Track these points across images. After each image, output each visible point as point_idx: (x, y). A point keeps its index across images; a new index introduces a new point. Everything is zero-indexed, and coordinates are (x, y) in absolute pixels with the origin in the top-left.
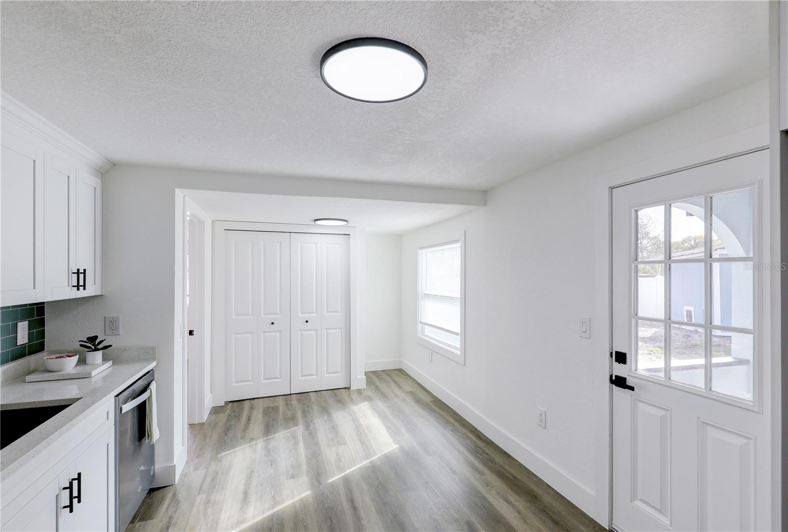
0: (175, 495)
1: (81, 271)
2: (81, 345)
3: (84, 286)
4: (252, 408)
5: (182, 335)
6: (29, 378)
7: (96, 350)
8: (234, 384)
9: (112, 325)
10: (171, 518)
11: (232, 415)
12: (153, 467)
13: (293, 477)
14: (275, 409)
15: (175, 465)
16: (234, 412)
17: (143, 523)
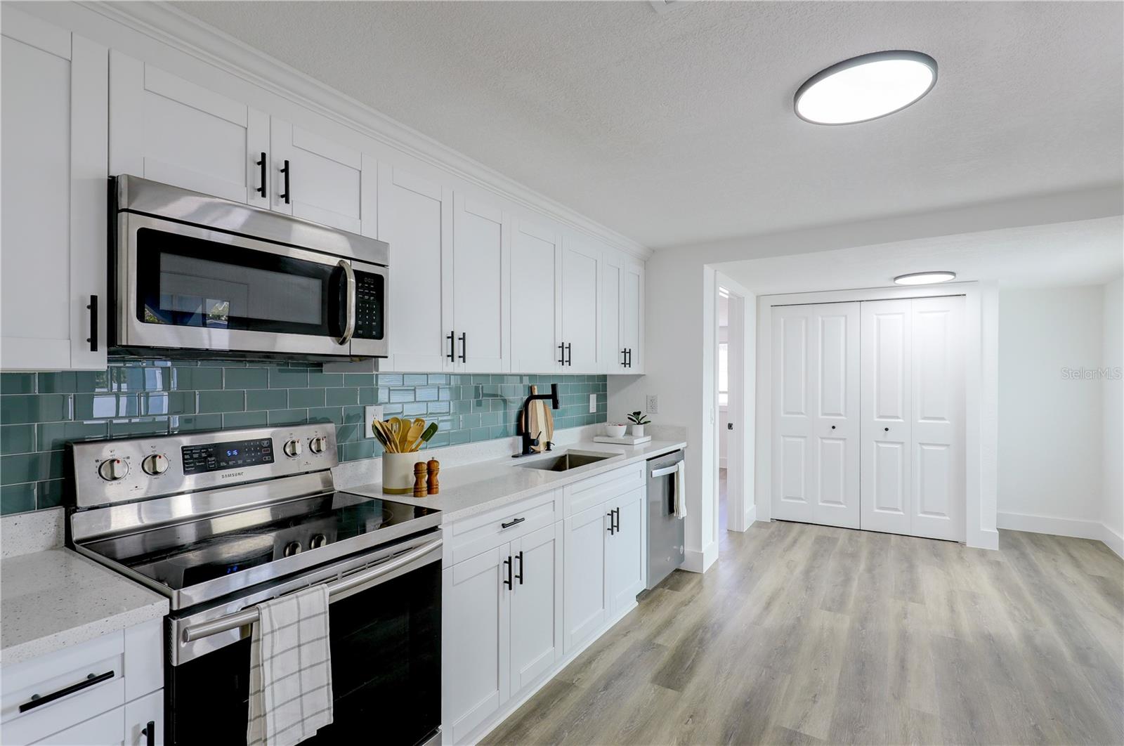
0: (700, 582)
1: (627, 351)
2: (629, 418)
3: (630, 364)
4: (802, 533)
5: (713, 422)
6: (596, 439)
7: (639, 423)
8: (783, 500)
9: (652, 403)
10: (693, 596)
11: (776, 533)
12: (682, 547)
13: (829, 609)
14: (833, 541)
15: (703, 554)
16: (780, 531)
17: (671, 591)
